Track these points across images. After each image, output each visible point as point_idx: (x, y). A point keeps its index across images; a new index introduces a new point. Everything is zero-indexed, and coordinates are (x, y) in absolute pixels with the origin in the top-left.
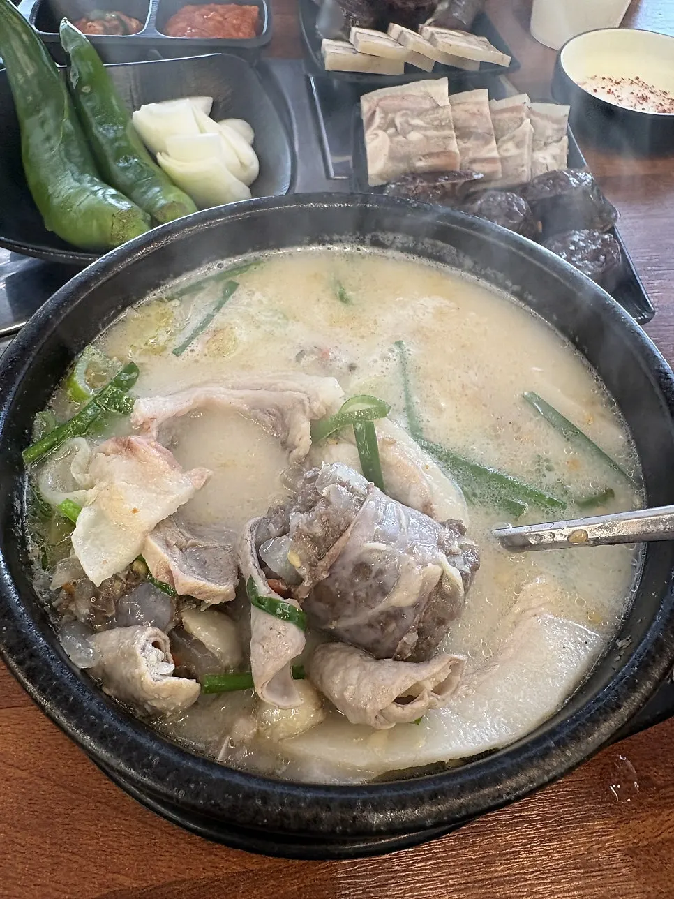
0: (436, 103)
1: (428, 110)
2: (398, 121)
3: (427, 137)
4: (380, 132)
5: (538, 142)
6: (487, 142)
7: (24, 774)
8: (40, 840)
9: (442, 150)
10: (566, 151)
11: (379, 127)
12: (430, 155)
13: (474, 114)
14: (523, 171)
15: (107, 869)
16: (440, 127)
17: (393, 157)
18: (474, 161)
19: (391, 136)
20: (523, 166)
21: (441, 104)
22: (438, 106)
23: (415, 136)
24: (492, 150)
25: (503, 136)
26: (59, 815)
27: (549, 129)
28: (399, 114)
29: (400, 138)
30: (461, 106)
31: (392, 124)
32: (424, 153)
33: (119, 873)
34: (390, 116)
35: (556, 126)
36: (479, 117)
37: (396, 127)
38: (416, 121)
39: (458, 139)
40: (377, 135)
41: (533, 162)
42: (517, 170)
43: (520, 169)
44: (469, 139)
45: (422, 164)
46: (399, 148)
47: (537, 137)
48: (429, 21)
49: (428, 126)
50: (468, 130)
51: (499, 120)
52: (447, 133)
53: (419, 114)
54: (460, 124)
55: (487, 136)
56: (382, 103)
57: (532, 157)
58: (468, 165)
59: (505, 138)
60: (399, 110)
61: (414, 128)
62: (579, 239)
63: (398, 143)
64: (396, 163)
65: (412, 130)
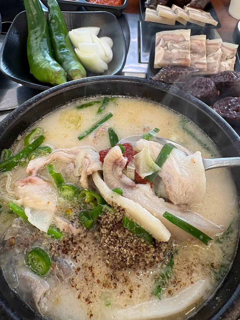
0: (185, 39)
1: (181, 41)
2: (169, 44)
3: (179, 52)
4: (161, 48)
5: (224, 58)
6: (203, 56)
9: (184, 58)
10: (234, 63)
11: (161, 46)
12: (179, 59)
13: (199, 45)
14: (216, 69)
16: (185, 49)
17: (164, 58)
18: (197, 63)
19: (165, 50)
20: (216, 67)
21: (187, 39)
23: (174, 51)
24: (204, 60)
27: (229, 53)
28: (170, 42)
29: (169, 51)
30: (195, 41)
31: (166, 45)
32: (177, 58)
34: (166, 42)
35: (232, 52)
36: (201, 46)
37: (167, 46)
38: (176, 45)
39: (191, 54)
40: (160, 49)
41: (220, 66)
42: (213, 68)
43: (215, 68)
44: (196, 54)
45: (175, 62)
46: (168, 55)
47: (223, 56)
48: (188, 5)
49: (180, 48)
50: (196, 51)
51: (209, 48)
52: (187, 51)
53: (178, 42)
54: (193, 48)
55: (203, 54)
56: (164, 37)
57: (220, 64)
58: (194, 65)
59: (210, 55)
60: (170, 40)
61: (175, 48)
62: (233, 101)
63: (168, 53)
64: (165, 61)
65: (174, 49)
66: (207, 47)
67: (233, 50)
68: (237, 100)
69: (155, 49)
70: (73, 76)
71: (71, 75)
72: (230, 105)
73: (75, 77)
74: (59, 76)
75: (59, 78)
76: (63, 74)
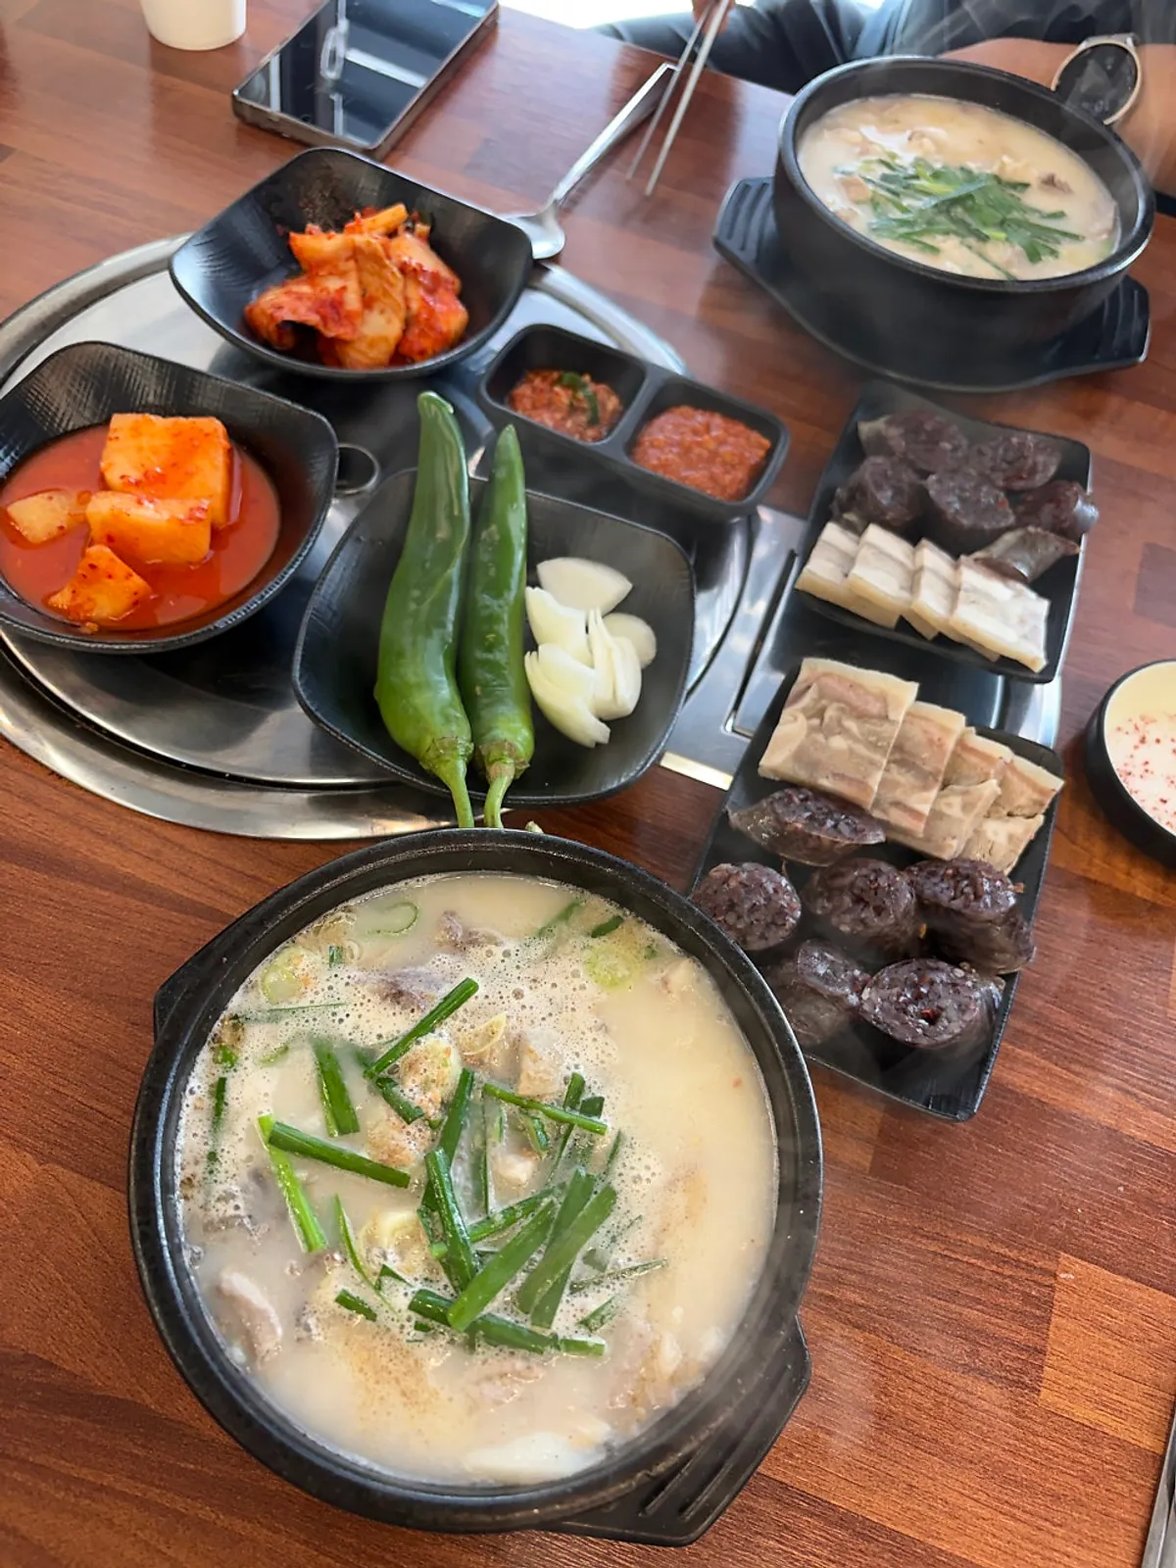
0: (886, 711)
1: (872, 717)
2: (830, 713)
3: (851, 752)
4: (801, 718)
5: (1001, 808)
6: (926, 788)
7: (110, 1260)
8: (99, 1325)
9: (859, 777)
10: (1031, 835)
11: (804, 710)
12: (841, 777)
13: (931, 742)
14: (951, 846)
15: (138, 1381)
16: (874, 746)
17: (799, 756)
18: (897, 804)
19: (812, 730)
20: (954, 838)
21: (892, 716)
22: (886, 718)
23: (838, 742)
24: (925, 801)
25: (957, 782)
26: (121, 1313)
27: (1024, 797)
28: (835, 705)
29: (820, 737)
30: (923, 723)
31: (820, 714)
32: (836, 771)
33: (145, 1389)
34: (824, 702)
35: (1036, 796)
36: (935, 748)
37: (822, 719)
38: (851, 725)
39: (893, 766)
40: (796, 719)
41: (977, 832)
42: (945, 839)
43: (949, 841)
44: (908, 771)
45: (826, 783)
46: (812, 748)
47: (1001, 802)
48: (979, 554)
49: (860, 737)
50: (911, 759)
51: (964, 760)
52: (877, 757)
53: (861, 716)
54: (908, 746)
55: (931, 778)
56: (824, 680)
57: (981, 826)
58: (886, 806)
59: (955, 787)
60: (838, 700)
61: (844, 732)
62: (942, 982)
63: (815, 742)
64: (797, 768)
65: (839, 733)
66: (959, 756)
67: (1042, 792)
68: (958, 981)
69: (780, 714)
70: (491, 759)
71: (484, 753)
72: (924, 990)
73: (494, 766)
74: (447, 758)
75: (448, 761)
76: (461, 751)
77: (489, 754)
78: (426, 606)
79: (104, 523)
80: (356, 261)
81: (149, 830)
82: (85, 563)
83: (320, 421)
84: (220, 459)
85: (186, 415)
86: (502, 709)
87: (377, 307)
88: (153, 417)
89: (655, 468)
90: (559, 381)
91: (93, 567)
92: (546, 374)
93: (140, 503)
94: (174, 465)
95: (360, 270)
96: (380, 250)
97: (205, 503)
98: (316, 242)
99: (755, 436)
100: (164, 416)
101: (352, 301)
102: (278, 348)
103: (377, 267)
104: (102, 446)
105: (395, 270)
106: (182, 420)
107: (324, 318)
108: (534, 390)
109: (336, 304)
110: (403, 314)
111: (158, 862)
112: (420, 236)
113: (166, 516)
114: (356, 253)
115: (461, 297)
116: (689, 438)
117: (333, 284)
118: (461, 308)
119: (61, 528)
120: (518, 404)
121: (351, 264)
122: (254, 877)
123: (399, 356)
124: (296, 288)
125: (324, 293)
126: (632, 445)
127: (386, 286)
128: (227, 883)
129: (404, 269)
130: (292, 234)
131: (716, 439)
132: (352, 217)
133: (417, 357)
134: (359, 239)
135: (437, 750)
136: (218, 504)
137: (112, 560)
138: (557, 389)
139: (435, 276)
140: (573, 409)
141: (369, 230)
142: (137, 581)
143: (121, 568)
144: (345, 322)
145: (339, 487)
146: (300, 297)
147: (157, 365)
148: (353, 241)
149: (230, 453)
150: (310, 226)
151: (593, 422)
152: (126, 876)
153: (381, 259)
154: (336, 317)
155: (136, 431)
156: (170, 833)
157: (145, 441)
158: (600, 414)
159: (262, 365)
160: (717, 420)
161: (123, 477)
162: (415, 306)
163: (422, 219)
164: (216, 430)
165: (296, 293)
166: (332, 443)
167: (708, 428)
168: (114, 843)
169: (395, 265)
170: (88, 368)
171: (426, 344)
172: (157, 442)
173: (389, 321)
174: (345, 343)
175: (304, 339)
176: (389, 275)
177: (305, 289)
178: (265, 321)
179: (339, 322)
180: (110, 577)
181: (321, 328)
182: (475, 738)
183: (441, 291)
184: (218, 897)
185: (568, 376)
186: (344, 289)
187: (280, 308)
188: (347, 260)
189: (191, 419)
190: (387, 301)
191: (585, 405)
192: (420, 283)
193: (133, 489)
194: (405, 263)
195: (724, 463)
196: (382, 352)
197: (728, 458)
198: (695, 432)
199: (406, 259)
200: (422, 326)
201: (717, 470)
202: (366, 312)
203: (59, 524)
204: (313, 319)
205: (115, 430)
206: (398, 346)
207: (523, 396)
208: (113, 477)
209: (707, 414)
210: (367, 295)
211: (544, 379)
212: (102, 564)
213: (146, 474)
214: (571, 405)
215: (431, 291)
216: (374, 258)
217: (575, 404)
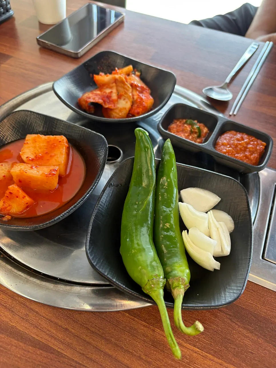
71: (170, 283)
73: (176, 290)
74: (155, 289)
75: (156, 291)
76: (161, 285)
77: (173, 284)
78: (140, 212)
79: (17, 176)
80: (116, 83)
81: (24, 304)
82: (8, 192)
83: (101, 137)
84: (64, 151)
85: (53, 135)
86: (175, 259)
87: (123, 98)
88: (41, 136)
89: (225, 153)
90: (186, 123)
91: (11, 193)
92: (181, 120)
93: (32, 168)
94: (46, 153)
95: (117, 86)
96: (124, 79)
97: (57, 168)
98: (102, 78)
99: (259, 142)
100: (45, 135)
101: (114, 96)
102: (88, 112)
103: (122, 85)
104: (22, 146)
105: (129, 85)
106: (51, 136)
107: (104, 101)
108: (177, 126)
109: (109, 97)
110: (131, 100)
111: (27, 320)
112: (137, 76)
113: (41, 172)
114: (116, 81)
115: (151, 94)
116: (236, 142)
117: (108, 91)
118: (151, 97)
119: (4, 176)
120: (172, 130)
121: (114, 84)
122: (67, 329)
123: (130, 114)
124: (95, 92)
125: (105, 94)
126: (215, 144)
127: (125, 90)
128: (54, 332)
129: (132, 85)
130: (95, 76)
131: (246, 142)
132: (115, 70)
133: (136, 115)
134: (117, 76)
135: (151, 285)
136: (62, 168)
137: (18, 191)
138: (185, 125)
139: (142, 88)
140: (192, 132)
141: (120, 74)
142: (28, 199)
143: (21, 193)
144: (111, 103)
145: (108, 160)
146: (96, 95)
147: (44, 118)
148: (115, 77)
149: (68, 148)
150: (101, 73)
151: (199, 136)
152: (12, 327)
153: (124, 82)
154: (108, 101)
155: (35, 141)
156: (33, 307)
157: (37, 144)
158: (202, 134)
159: (83, 118)
160: (245, 136)
161: (27, 158)
162: (135, 97)
163: (138, 71)
164: (63, 140)
165: (95, 93)
166: (106, 144)
167: (243, 139)
168: (9, 310)
169: (129, 84)
170: (21, 119)
171: (140, 110)
172: (41, 145)
173: (127, 102)
174: (111, 110)
175: (97, 108)
176: (127, 87)
177: (98, 92)
178: (84, 103)
179: (109, 103)
180: (17, 197)
181: (103, 105)
182: (166, 275)
183: (144, 92)
184: (50, 339)
185: (189, 121)
186: (111, 92)
187: (89, 98)
188: (113, 83)
189: (55, 136)
190: (126, 96)
191: (197, 131)
192: (137, 90)
193: (30, 162)
194: (132, 83)
195: (250, 151)
196: (124, 113)
197: (251, 150)
198: (238, 140)
199: (133, 82)
200: (138, 104)
201: (247, 153)
202: (119, 100)
203: (3, 175)
204: (100, 101)
205: (27, 140)
206: (130, 111)
207: (173, 128)
208: (24, 158)
209: (241, 134)
210: (119, 94)
211: (180, 122)
212: (14, 192)
213: (36, 157)
214: (191, 131)
215: (141, 92)
216: (122, 82)
217: (193, 130)
